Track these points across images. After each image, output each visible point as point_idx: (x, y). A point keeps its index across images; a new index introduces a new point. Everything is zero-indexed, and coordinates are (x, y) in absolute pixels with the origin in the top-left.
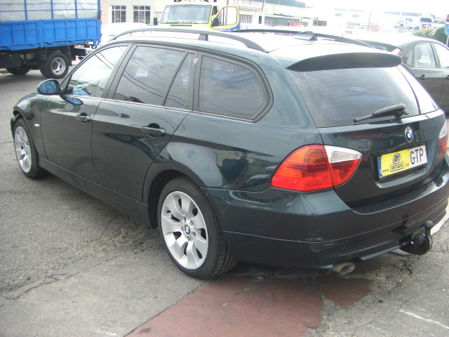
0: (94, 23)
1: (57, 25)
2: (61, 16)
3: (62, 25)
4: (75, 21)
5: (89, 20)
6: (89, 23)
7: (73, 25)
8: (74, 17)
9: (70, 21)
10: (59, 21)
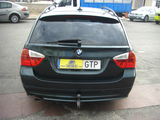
0: (129, 5)
1: (115, 5)
2: (117, 2)
3: (117, 5)
4: (122, 4)
5: (127, 4)
6: (127, 5)
7: (121, 5)
8: (122, 3)
9: (120, 4)
10: (116, 4)
